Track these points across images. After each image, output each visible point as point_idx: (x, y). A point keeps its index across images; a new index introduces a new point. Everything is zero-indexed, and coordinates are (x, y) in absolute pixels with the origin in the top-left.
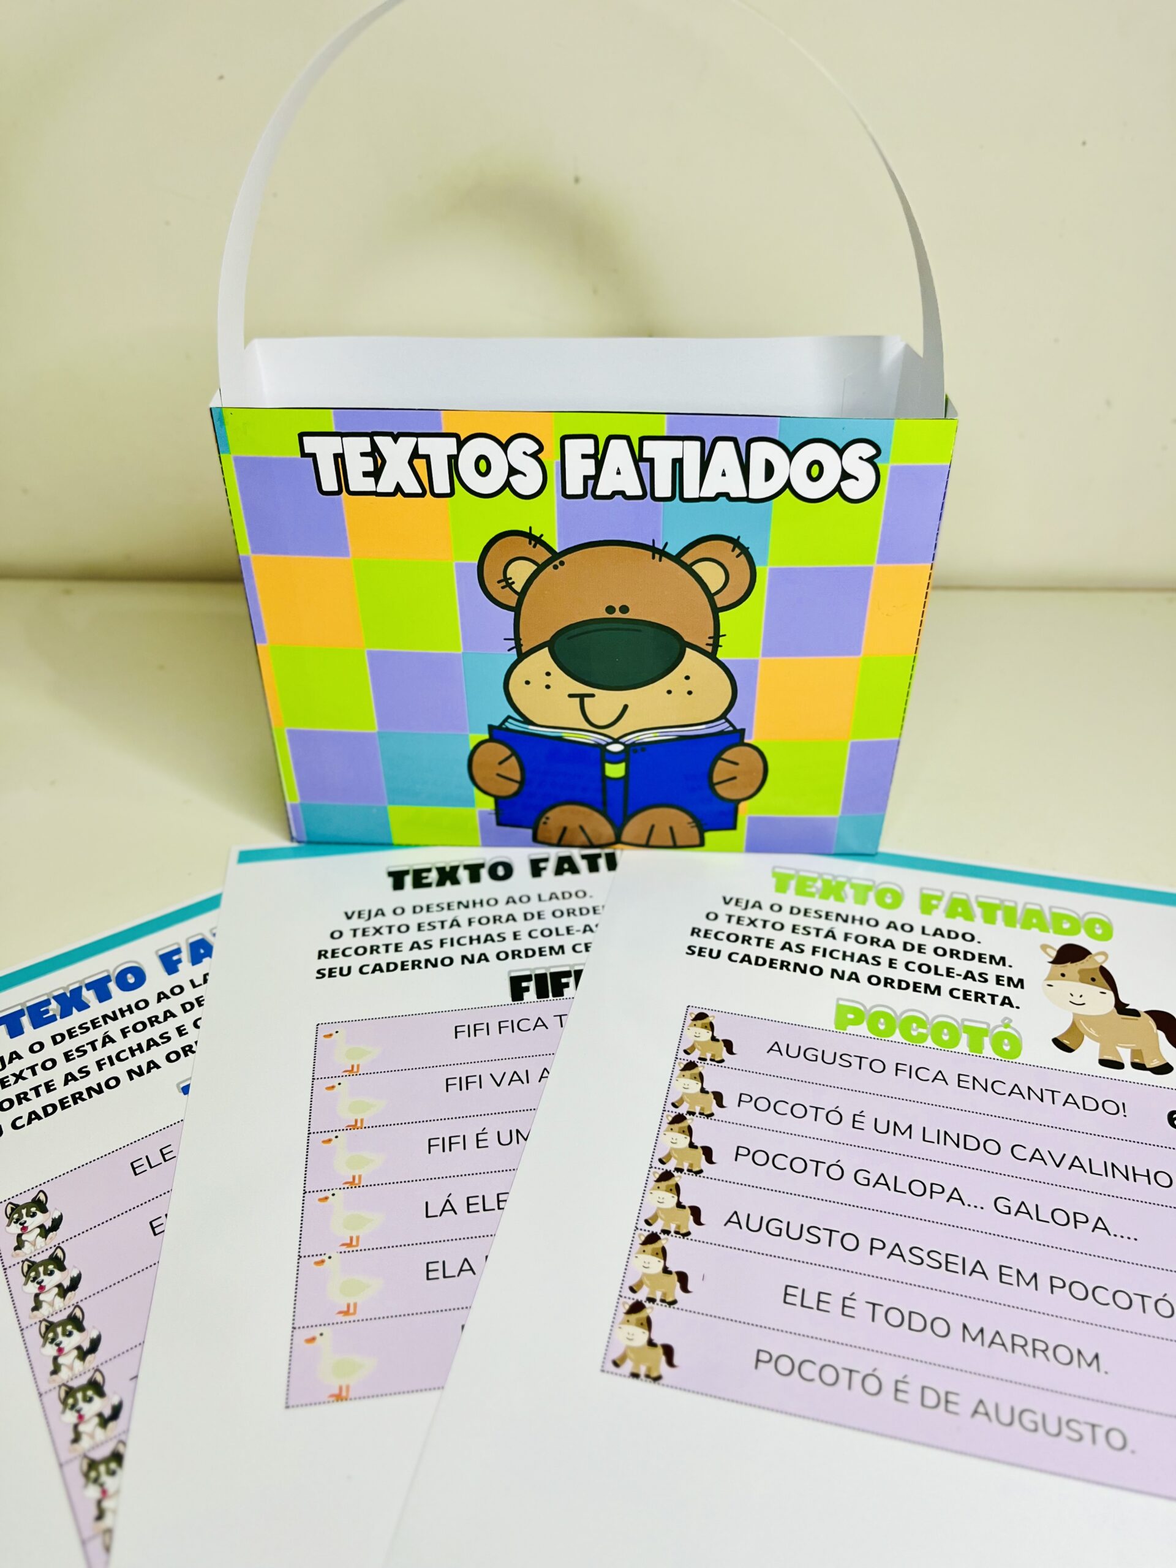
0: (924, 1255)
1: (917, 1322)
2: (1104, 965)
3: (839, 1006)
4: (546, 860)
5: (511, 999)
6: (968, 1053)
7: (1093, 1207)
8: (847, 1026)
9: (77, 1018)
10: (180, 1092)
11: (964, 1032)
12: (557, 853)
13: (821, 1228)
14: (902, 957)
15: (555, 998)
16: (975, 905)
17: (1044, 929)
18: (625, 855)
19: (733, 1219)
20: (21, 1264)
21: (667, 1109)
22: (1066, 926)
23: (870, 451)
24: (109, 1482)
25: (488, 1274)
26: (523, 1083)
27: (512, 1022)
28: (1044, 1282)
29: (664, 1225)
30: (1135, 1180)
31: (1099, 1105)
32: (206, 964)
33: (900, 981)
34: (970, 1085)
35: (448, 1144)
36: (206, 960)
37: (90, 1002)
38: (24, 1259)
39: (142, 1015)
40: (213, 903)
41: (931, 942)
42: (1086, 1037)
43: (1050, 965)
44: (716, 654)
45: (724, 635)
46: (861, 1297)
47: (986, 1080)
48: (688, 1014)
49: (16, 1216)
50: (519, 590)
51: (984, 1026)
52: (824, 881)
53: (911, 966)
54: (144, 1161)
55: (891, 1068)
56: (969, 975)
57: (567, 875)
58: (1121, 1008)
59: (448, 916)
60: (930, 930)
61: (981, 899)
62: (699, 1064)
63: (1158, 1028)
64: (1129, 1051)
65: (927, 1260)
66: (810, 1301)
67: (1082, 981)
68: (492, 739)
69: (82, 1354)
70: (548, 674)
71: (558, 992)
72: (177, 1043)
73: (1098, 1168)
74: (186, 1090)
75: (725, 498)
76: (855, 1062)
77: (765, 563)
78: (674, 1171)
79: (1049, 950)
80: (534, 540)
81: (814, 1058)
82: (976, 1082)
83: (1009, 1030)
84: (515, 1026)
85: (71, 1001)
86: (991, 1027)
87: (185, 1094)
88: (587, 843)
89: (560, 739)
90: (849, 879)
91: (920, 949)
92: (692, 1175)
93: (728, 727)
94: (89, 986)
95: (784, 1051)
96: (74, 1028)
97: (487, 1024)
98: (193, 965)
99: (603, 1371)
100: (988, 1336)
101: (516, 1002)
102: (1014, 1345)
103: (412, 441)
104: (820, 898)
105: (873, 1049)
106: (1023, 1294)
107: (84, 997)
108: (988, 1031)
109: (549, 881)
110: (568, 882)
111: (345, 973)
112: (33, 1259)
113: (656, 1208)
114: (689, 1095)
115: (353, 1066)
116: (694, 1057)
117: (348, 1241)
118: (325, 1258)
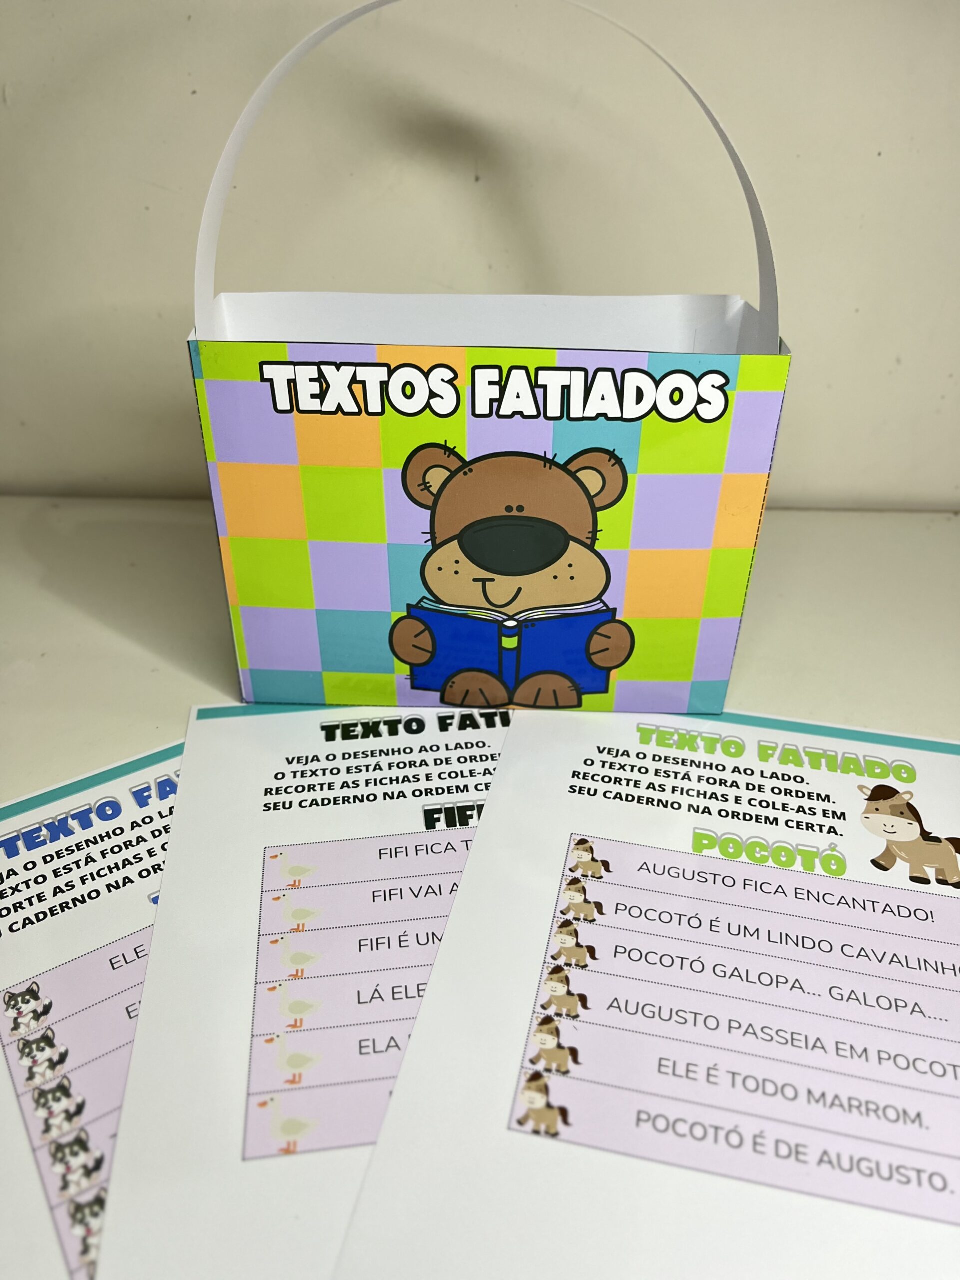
0: (773, 1033)
1: (770, 1089)
2: (910, 802)
3: (695, 833)
4: (452, 718)
5: (425, 828)
6: (802, 871)
7: (911, 995)
8: (703, 850)
9: (64, 842)
10: (151, 902)
11: (799, 855)
12: (461, 712)
13: (687, 1011)
14: (746, 795)
15: (462, 827)
16: (803, 755)
17: (860, 773)
18: (517, 715)
19: (614, 1004)
20: (17, 1042)
21: (556, 916)
22: (878, 771)
23: (720, 381)
24: (94, 1223)
25: (411, 1050)
26: (437, 895)
27: (427, 846)
28: (873, 1056)
29: (557, 1009)
30: (944, 973)
31: (913, 914)
32: (171, 800)
33: (745, 815)
34: (806, 897)
35: (376, 944)
36: (172, 796)
37: (74, 829)
38: (20, 1038)
39: (119, 840)
40: (177, 751)
41: (769, 784)
42: (898, 859)
43: (867, 801)
44: (594, 546)
45: (601, 531)
46: (723, 1068)
47: (818, 893)
48: (572, 840)
49: (13, 1003)
50: (435, 493)
51: (815, 850)
52: (679, 735)
53: (753, 802)
54: (121, 958)
55: (740, 884)
56: (801, 810)
57: (469, 730)
58: (926, 836)
59: (372, 761)
60: (768, 774)
61: (807, 750)
62: (582, 880)
63: (957, 852)
64: (934, 870)
65: (776, 1038)
66: (681, 1070)
67: (892, 814)
68: (410, 616)
69: (70, 1117)
70: (457, 562)
71: (464, 822)
72: (148, 863)
73: (914, 963)
74: (155, 901)
75: (603, 418)
76: (711, 878)
77: (635, 472)
78: (564, 966)
79: (865, 790)
80: (449, 452)
81: (677, 875)
82: (810, 894)
83: (835, 853)
84: (429, 850)
85: (59, 829)
86: (821, 851)
87: (155, 904)
88: (486, 704)
89: (466, 616)
90: (700, 734)
91: (760, 788)
92: (580, 969)
93: (603, 607)
94: (74, 817)
95: (652, 870)
96: (62, 850)
97: (406, 848)
98: (161, 800)
99: (509, 1128)
100: (829, 1099)
101: (430, 831)
102: (850, 1106)
103: (352, 369)
104: (677, 748)
105: (725, 868)
106: (856, 1065)
107: (70, 825)
108: (818, 854)
109: (454, 735)
110: (470, 735)
111: (287, 806)
112: (27, 1038)
113: (550, 996)
114: (575, 905)
115: (295, 882)
116: (578, 874)
117: (293, 1023)
118: (275, 1037)
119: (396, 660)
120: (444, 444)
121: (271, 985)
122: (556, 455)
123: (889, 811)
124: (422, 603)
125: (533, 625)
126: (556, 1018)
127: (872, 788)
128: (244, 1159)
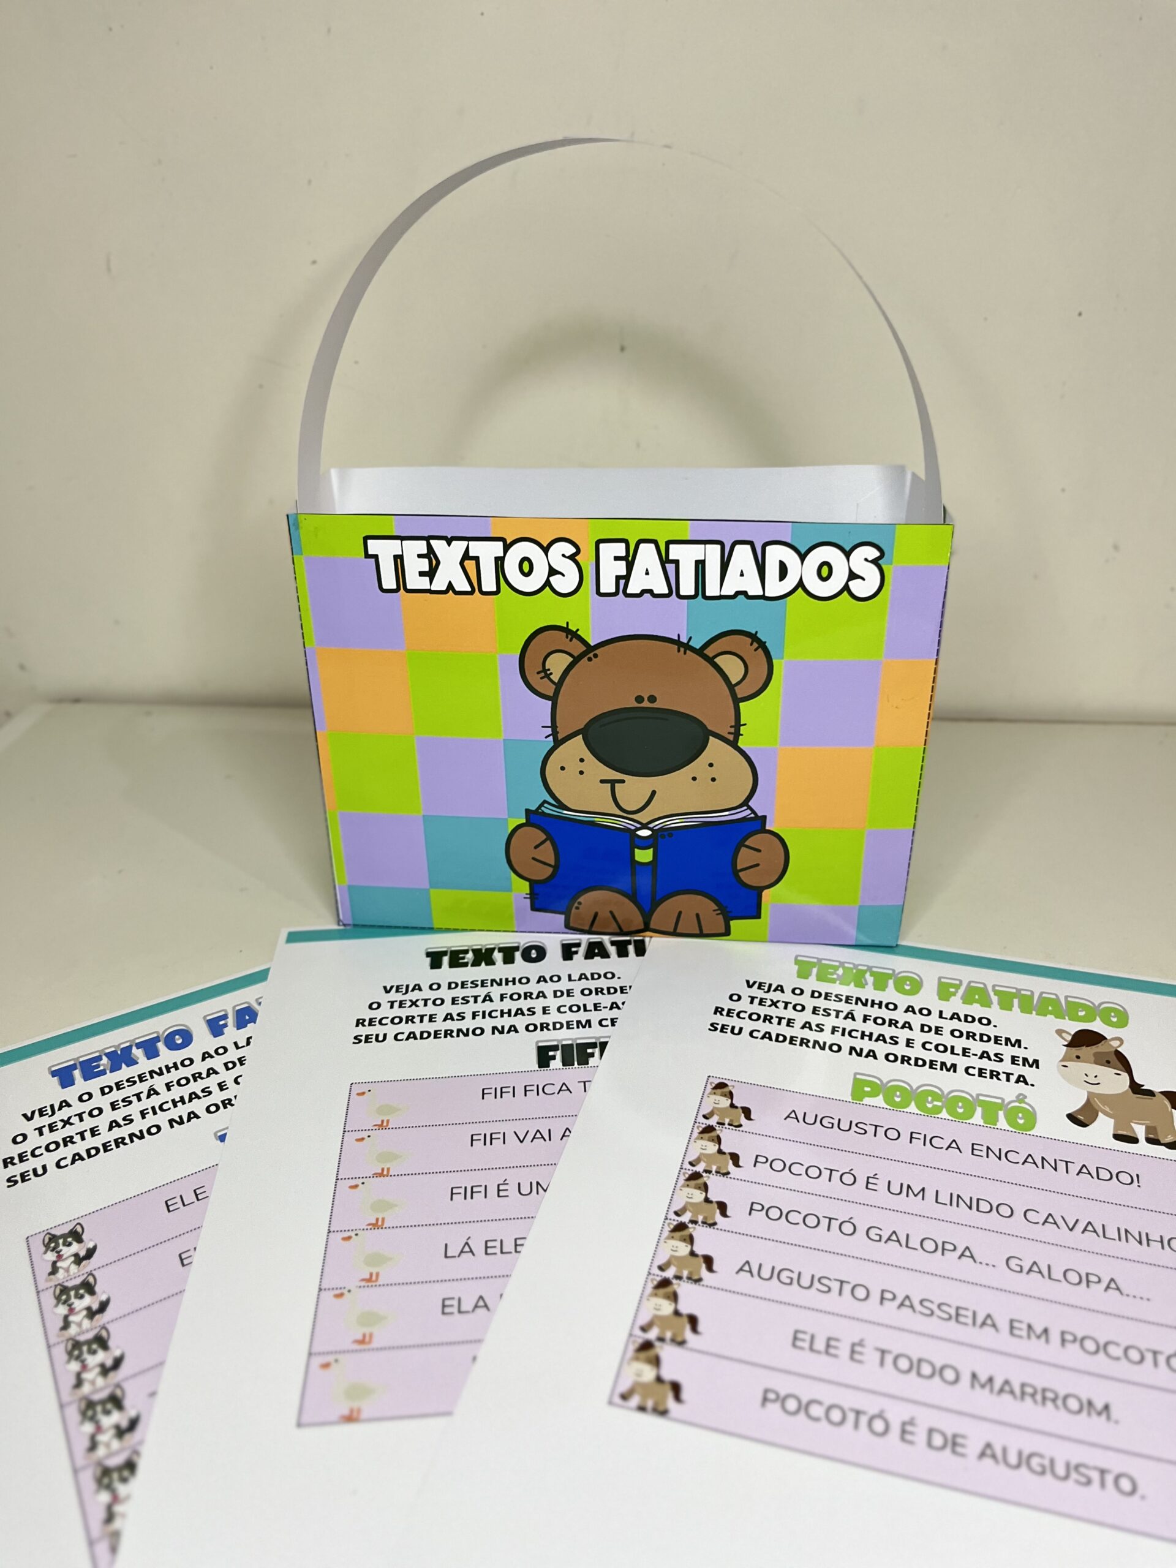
0: (934, 1307)
1: (926, 1370)
2: (1119, 1049)
3: (855, 1079)
4: (578, 945)
5: (537, 1066)
6: (982, 1124)
7: (1105, 1270)
8: (864, 1098)
9: (125, 1072)
10: (217, 1140)
11: (979, 1106)
12: (588, 939)
13: (833, 1279)
14: (919, 1037)
15: (580, 1066)
16: (992, 994)
17: (1060, 1015)
18: (655, 943)
19: (745, 1268)
21: (684, 1167)
22: (1082, 1014)
23: (874, 553)
24: (121, 1488)
25: (503, 1311)
26: (545, 1140)
27: (538, 1086)
28: (1055, 1337)
29: (677, 1271)
30: (1148, 1245)
31: (1113, 1176)
32: (250, 1029)
33: (917, 1059)
34: (984, 1154)
35: (470, 1192)
36: (250, 1025)
37: (138, 1058)
39: (186, 1072)
40: (261, 976)
41: (948, 1025)
42: (1100, 1114)
43: (1065, 1048)
44: (737, 742)
45: (745, 725)
46: (870, 1343)
47: (1000, 1149)
49: (53, 1245)
50: (556, 681)
51: (999, 1101)
52: (845, 969)
53: (928, 1046)
54: (178, 1200)
55: (905, 1137)
56: (985, 1055)
57: (597, 959)
58: (1136, 1088)
59: (481, 992)
60: (947, 1014)
61: (997, 988)
62: (717, 1128)
63: (1173, 1108)
64: (1144, 1127)
65: (937, 1312)
67: (1096, 1063)
68: (528, 823)
69: (105, 1371)
70: (582, 760)
71: (584, 1060)
72: (217, 1097)
73: (1112, 1233)
74: (222, 1138)
75: (743, 596)
76: (870, 1129)
77: (780, 656)
78: (688, 1223)
79: (1064, 1035)
80: (571, 635)
81: (830, 1125)
82: (990, 1151)
83: (1023, 1105)
84: (541, 1090)
85: (121, 1058)
86: (1006, 1102)
87: (221, 1141)
88: (617, 931)
89: (593, 823)
90: (870, 968)
91: (938, 1030)
93: (750, 814)
94: (139, 1045)
95: (801, 1118)
96: (122, 1081)
97: (514, 1088)
98: (238, 1029)
99: (611, 1403)
100: (998, 1384)
101: (542, 1069)
102: (1023, 1393)
103: (463, 544)
104: (840, 984)
105: (889, 1119)
106: (1035, 1348)
107: (134, 1055)
108: (1003, 1105)
109: (579, 964)
110: (598, 965)
111: (381, 1039)
112: (66, 1284)
113: (669, 1256)
114: (706, 1155)
115: (383, 1121)
116: (713, 1122)
117: (368, 1277)
118: (345, 1291)
119: (513, 875)
120: (565, 626)
121: (346, 1234)
122: (690, 638)
123: (1093, 1059)
124: (543, 808)
125: (671, 835)
126: (674, 1281)
127: (1073, 1033)
128: (299, 1425)
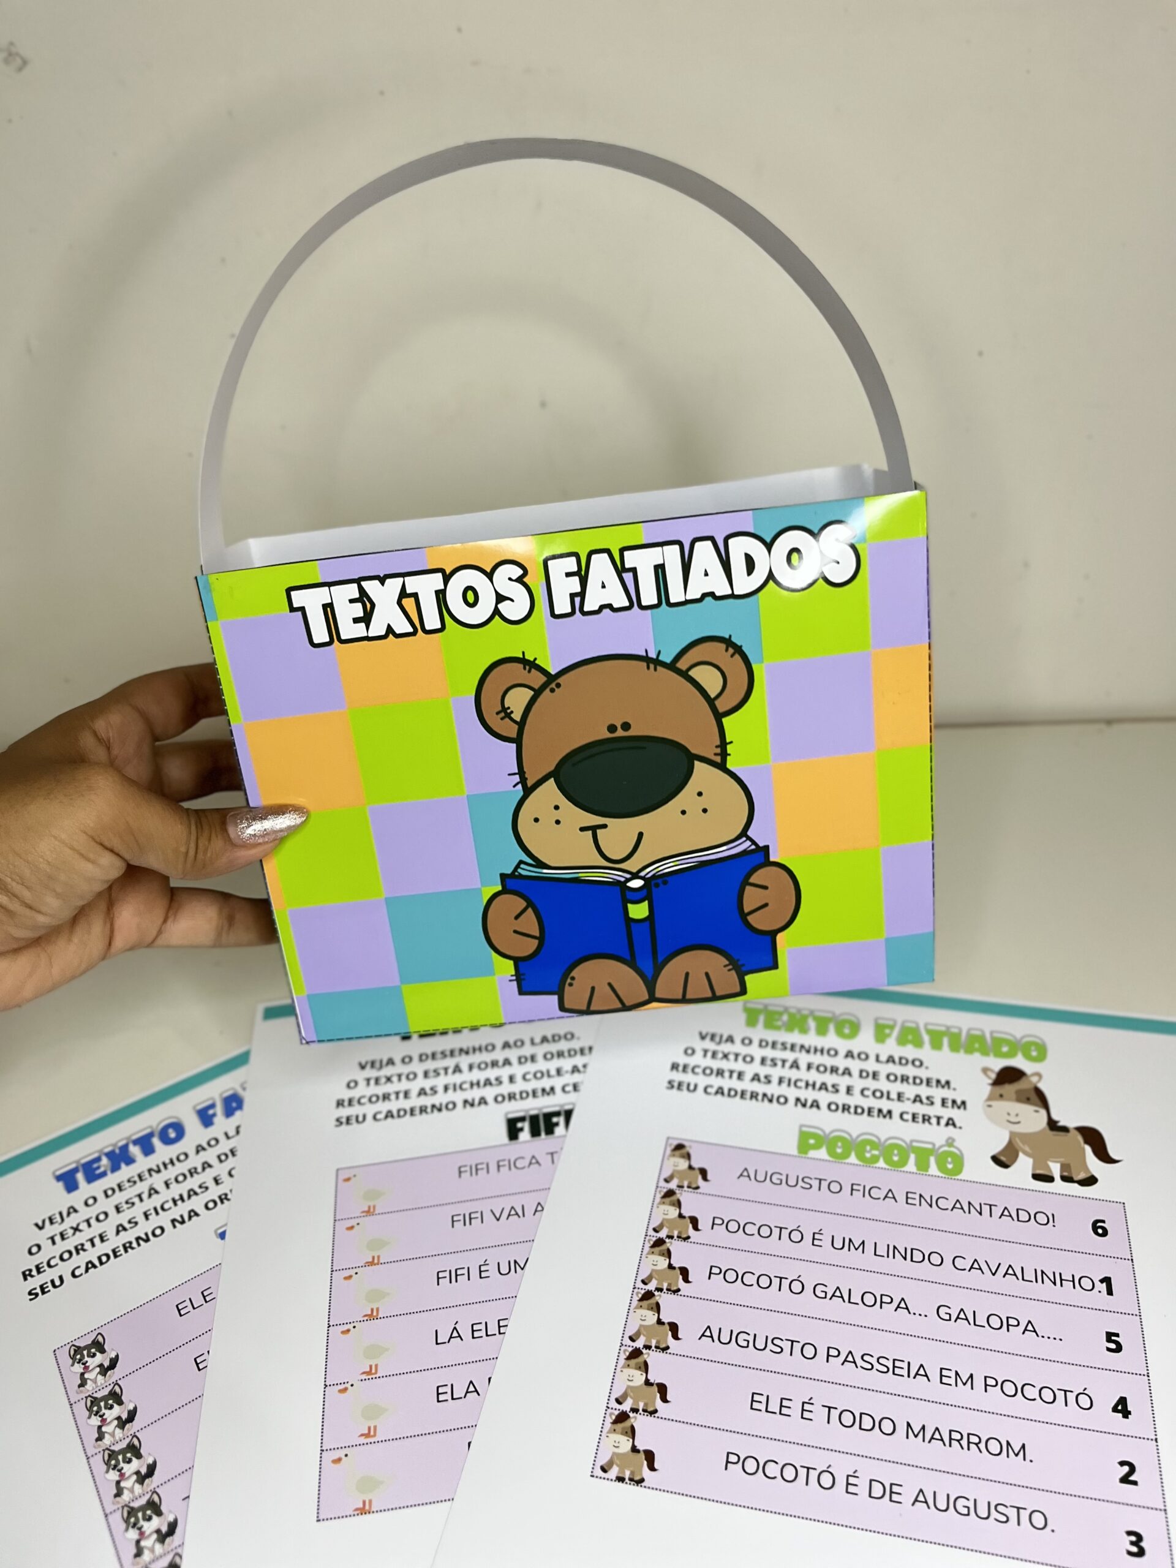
0: (874, 1361)
1: (867, 1423)
2: (1038, 1086)
3: (800, 1132)
5: (508, 1139)
6: (915, 1171)
7: (1024, 1312)
8: (808, 1151)
9: (126, 1172)
10: (218, 1237)
11: (912, 1153)
13: (783, 1339)
14: (858, 1084)
15: (547, 1137)
16: (924, 1033)
17: (985, 1052)
19: (707, 1333)
22: (1005, 1049)
25: (492, 1395)
26: (519, 1217)
27: (509, 1160)
28: (979, 1382)
29: (646, 1341)
30: (1062, 1285)
31: (1032, 1217)
32: (238, 1117)
33: (856, 1107)
34: (917, 1202)
35: (455, 1276)
36: (238, 1113)
37: (136, 1157)
39: (182, 1168)
40: (242, 1060)
41: (884, 1069)
42: (1021, 1155)
43: (991, 1087)
44: (726, 764)
46: (818, 1402)
47: (931, 1197)
48: (667, 1145)
49: (78, 1357)
50: (518, 719)
51: (930, 1146)
52: (789, 1014)
53: (866, 1093)
54: (188, 1303)
55: (847, 1189)
56: (917, 1099)
58: (1053, 1125)
59: (451, 1062)
60: (883, 1058)
61: (930, 1027)
63: (1085, 1143)
64: (1059, 1165)
65: (877, 1366)
67: (1018, 1100)
68: (505, 890)
69: (141, 1479)
70: (556, 807)
71: (550, 1130)
72: (214, 1192)
73: (1030, 1275)
74: (222, 1236)
76: (815, 1184)
79: (989, 1073)
80: (528, 666)
81: (779, 1182)
82: (922, 1199)
83: (952, 1149)
84: (513, 1165)
85: (120, 1157)
86: (937, 1147)
87: (222, 1239)
88: (620, 1006)
90: (812, 1013)
91: (875, 1075)
93: (750, 846)
94: (136, 1142)
95: (752, 1176)
96: (123, 1182)
97: (488, 1164)
98: (226, 1118)
99: (593, 1476)
100: (929, 1433)
101: (512, 1142)
102: (951, 1439)
104: (785, 1031)
105: (831, 1171)
106: (961, 1394)
107: (132, 1152)
108: (933, 1151)
111: (360, 1120)
112: (95, 1395)
113: (639, 1325)
114: (668, 1220)
115: (369, 1207)
116: (673, 1185)
117: (368, 1370)
118: (349, 1386)
121: (346, 1327)
123: (1014, 1096)
128: (319, 1520)
